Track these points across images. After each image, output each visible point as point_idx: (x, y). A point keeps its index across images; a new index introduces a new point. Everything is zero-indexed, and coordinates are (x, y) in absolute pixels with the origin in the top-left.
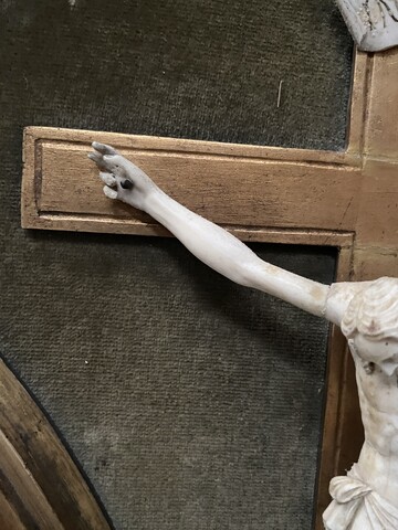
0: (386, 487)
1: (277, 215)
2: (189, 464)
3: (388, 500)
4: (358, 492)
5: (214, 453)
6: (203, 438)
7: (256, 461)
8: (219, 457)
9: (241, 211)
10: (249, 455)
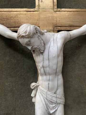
0: (42, 84)
1: (20, 24)
2: (7, 85)
3: (43, 87)
4: (36, 86)
5: (13, 82)
6: (10, 79)
7: (23, 84)
8: (14, 83)
9: (12, 24)
10: (21, 82)
